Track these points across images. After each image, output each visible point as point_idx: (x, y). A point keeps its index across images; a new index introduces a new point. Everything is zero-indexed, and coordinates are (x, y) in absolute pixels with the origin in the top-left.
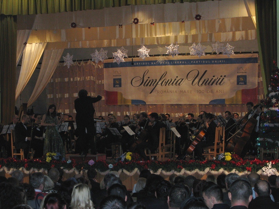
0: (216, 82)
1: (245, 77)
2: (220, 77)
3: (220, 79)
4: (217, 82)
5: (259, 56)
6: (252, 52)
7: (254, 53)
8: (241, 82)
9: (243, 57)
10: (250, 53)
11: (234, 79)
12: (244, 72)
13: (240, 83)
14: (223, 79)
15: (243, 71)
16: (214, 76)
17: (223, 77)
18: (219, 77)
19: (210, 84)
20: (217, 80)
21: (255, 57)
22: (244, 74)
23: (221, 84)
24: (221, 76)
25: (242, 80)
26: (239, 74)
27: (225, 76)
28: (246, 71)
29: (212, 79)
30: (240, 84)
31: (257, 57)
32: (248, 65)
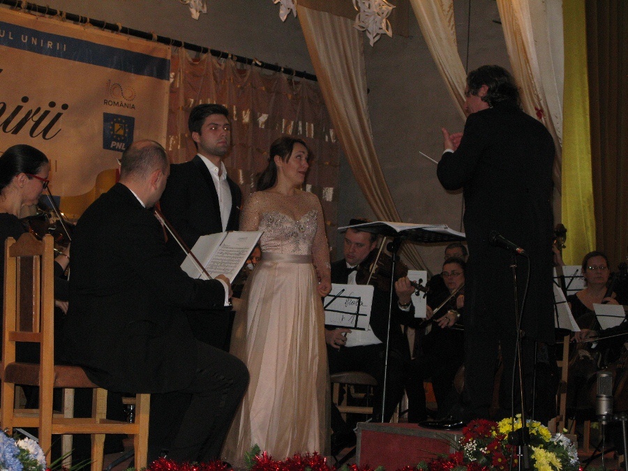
0: (30, 124)
1: (129, 123)
2: (48, 108)
3: (47, 113)
4: (37, 123)
5: (172, 57)
6: (155, 37)
7: (161, 40)
8: (118, 139)
9: (126, 48)
10: (148, 37)
11: (95, 125)
12: (127, 102)
13: (113, 144)
14: (59, 115)
15: (124, 101)
16: (25, 100)
17: (58, 109)
18: (45, 107)
19: (8, 129)
20: (36, 118)
21: (161, 55)
22: (126, 112)
23: (48, 135)
24: (52, 104)
25: (121, 132)
26: (113, 110)
27: (65, 107)
28: (132, 103)
29: (19, 108)
30: (114, 149)
31: (169, 58)
32: (139, 83)
